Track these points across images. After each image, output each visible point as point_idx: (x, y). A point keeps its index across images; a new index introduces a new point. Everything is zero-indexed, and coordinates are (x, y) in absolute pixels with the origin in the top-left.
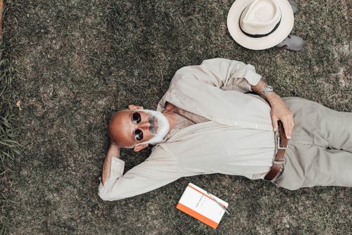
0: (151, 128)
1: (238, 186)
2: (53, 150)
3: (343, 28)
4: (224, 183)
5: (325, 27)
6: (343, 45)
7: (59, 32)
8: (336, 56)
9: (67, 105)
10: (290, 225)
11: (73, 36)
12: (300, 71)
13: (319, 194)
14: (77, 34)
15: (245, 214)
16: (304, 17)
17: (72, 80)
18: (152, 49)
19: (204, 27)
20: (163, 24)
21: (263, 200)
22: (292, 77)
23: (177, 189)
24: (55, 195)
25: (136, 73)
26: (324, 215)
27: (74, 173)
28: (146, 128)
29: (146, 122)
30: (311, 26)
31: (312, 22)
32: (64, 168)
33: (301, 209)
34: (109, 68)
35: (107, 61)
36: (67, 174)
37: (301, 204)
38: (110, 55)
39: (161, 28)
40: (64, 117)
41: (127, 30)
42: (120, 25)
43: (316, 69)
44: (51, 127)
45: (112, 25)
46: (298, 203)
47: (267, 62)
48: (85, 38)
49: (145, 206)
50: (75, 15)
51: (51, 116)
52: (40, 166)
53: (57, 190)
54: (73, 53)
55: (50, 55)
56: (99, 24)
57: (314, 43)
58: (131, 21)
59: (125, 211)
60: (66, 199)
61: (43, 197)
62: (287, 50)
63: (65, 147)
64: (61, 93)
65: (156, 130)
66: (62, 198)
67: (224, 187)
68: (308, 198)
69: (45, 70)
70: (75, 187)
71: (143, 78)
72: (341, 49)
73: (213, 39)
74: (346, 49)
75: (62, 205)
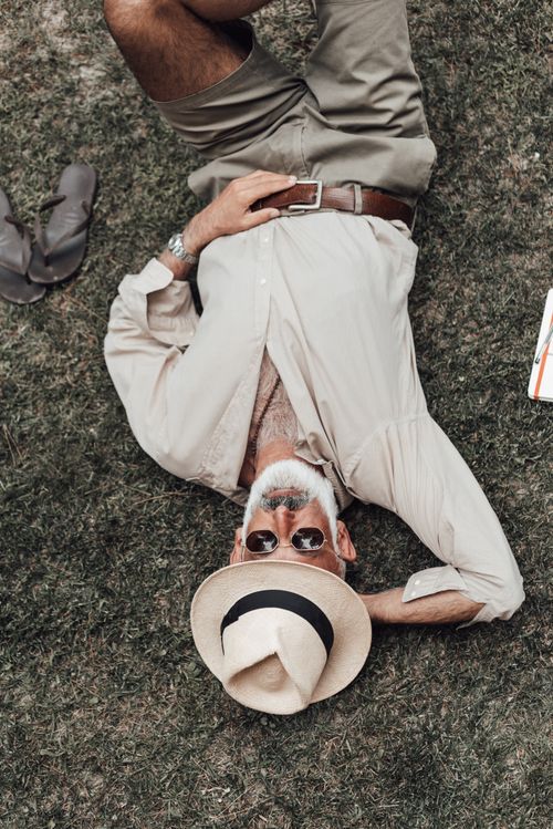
0: (293, 506)
1: (443, 282)
2: (383, 773)
3: (41, 83)
4: (441, 318)
5: (37, 123)
6: (80, 80)
7: (54, 778)
8: (109, 93)
9: (256, 746)
10: (533, 150)
11: (66, 740)
12: (145, 169)
13: (447, 94)
14: (62, 729)
15: (514, 260)
16: (13, 175)
17: (187, 734)
18: (97, 526)
19: (41, 404)
20: (34, 504)
21: (476, 220)
22: (160, 184)
23: (465, 433)
24: (510, 762)
25: (162, 563)
26: (499, 75)
27: (444, 712)
28: (290, 517)
29: (275, 517)
30: (35, 154)
31: (26, 153)
32: (430, 738)
33: (488, 131)
34: (150, 636)
35: (133, 642)
36: (448, 731)
37: (475, 132)
38: (116, 638)
39: (43, 509)
40: (288, 750)
41: (50, 598)
42: (36, 614)
43: (140, 132)
44: (317, 783)
45: (37, 635)
46: (475, 139)
47: (126, 246)
48: (70, 707)
49: (519, 509)
50: (11, 741)
51: (286, 787)
52: (431, 809)
53: (496, 755)
54: (113, 737)
55: (120, 799)
56: (33, 671)
57: (78, 144)
58: (27, 589)
59: (538, 562)
60: (518, 728)
61: (519, 794)
62: (94, 202)
63: (373, 742)
64: (223, 762)
65: (298, 493)
66: (517, 741)
67: (450, 315)
68: (461, 117)
69: (163, 813)
70: (482, 706)
71: (173, 543)
72: (90, 83)
73: (69, 378)
74: (91, 71)
75: (537, 739)
